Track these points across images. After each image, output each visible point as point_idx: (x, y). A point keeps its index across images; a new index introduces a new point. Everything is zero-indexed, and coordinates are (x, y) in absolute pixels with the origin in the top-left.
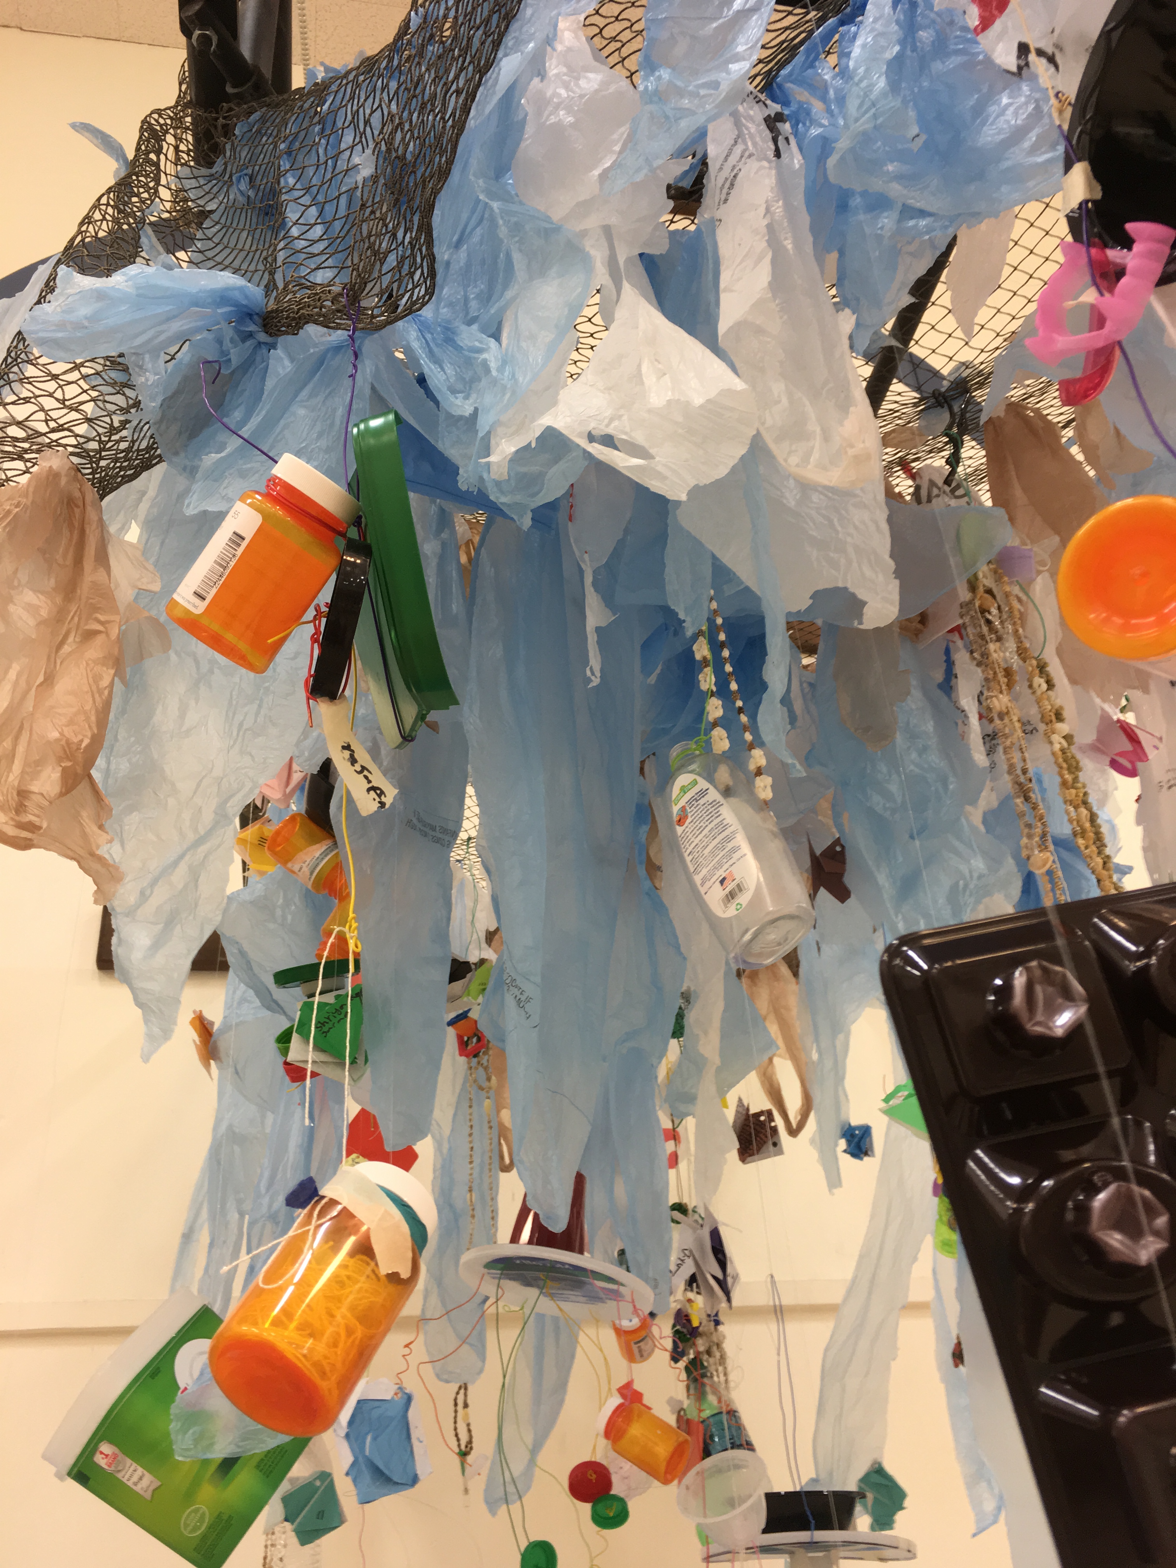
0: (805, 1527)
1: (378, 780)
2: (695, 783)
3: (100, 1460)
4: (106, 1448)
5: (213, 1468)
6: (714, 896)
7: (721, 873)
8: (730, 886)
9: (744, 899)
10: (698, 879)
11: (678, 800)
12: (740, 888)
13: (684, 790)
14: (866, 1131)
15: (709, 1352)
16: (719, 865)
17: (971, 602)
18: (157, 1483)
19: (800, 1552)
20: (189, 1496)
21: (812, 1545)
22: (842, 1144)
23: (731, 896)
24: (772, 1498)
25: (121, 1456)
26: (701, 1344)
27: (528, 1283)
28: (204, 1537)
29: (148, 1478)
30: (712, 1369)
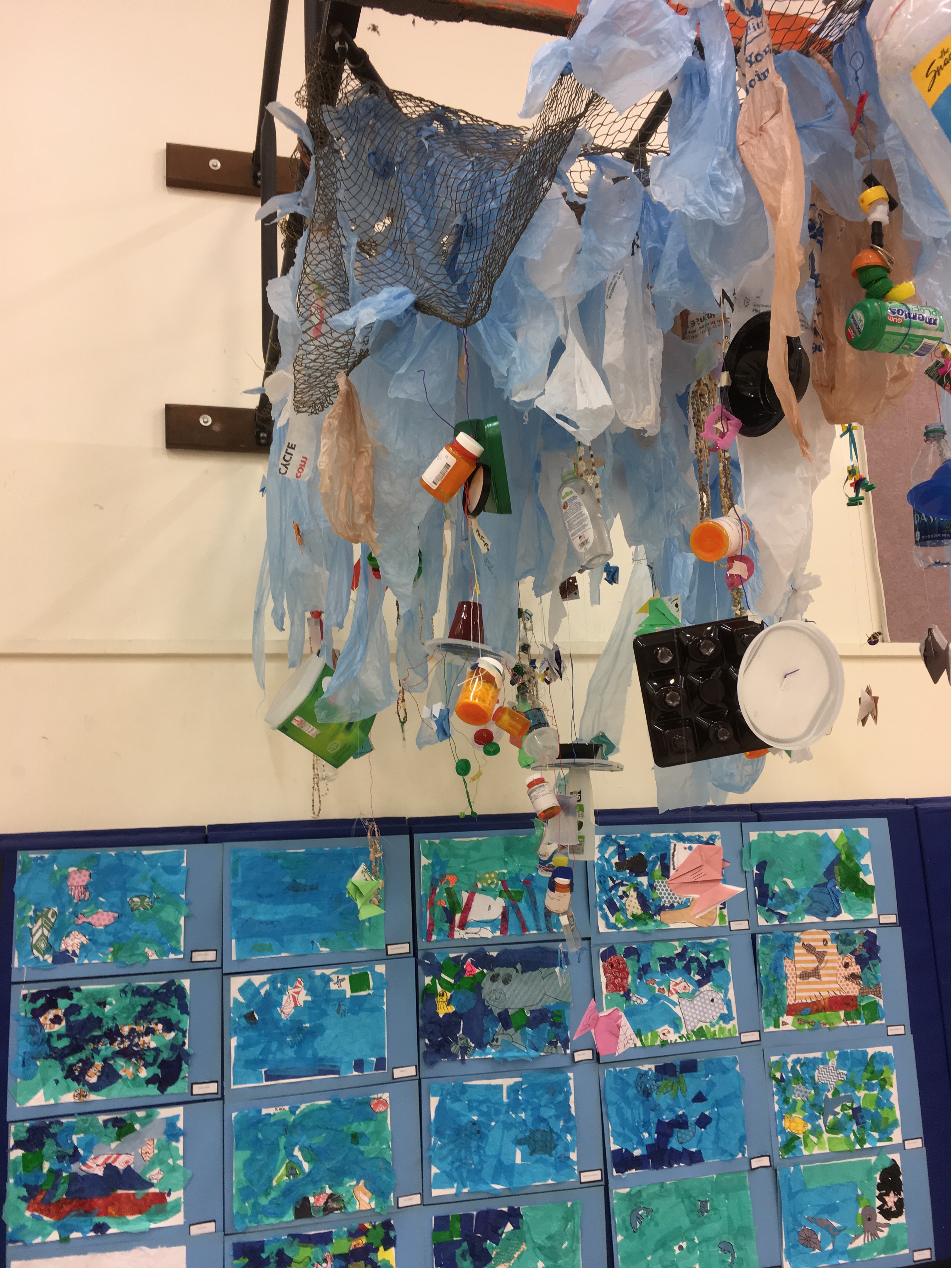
0: (573, 757)
1: (487, 541)
2: (572, 492)
3: (294, 723)
4: (298, 718)
5: (344, 727)
6: (577, 542)
7: (580, 534)
8: (583, 540)
9: (588, 546)
10: (570, 533)
11: (564, 498)
12: (587, 542)
13: (567, 494)
14: (616, 569)
15: (529, 681)
16: (579, 530)
17: (697, 391)
18: (319, 732)
19: (572, 767)
20: (333, 737)
21: (575, 764)
22: (605, 575)
23: (583, 544)
24: (562, 746)
25: (304, 721)
26: (526, 678)
27: (456, 653)
28: (337, 753)
29: (315, 730)
30: (531, 689)
